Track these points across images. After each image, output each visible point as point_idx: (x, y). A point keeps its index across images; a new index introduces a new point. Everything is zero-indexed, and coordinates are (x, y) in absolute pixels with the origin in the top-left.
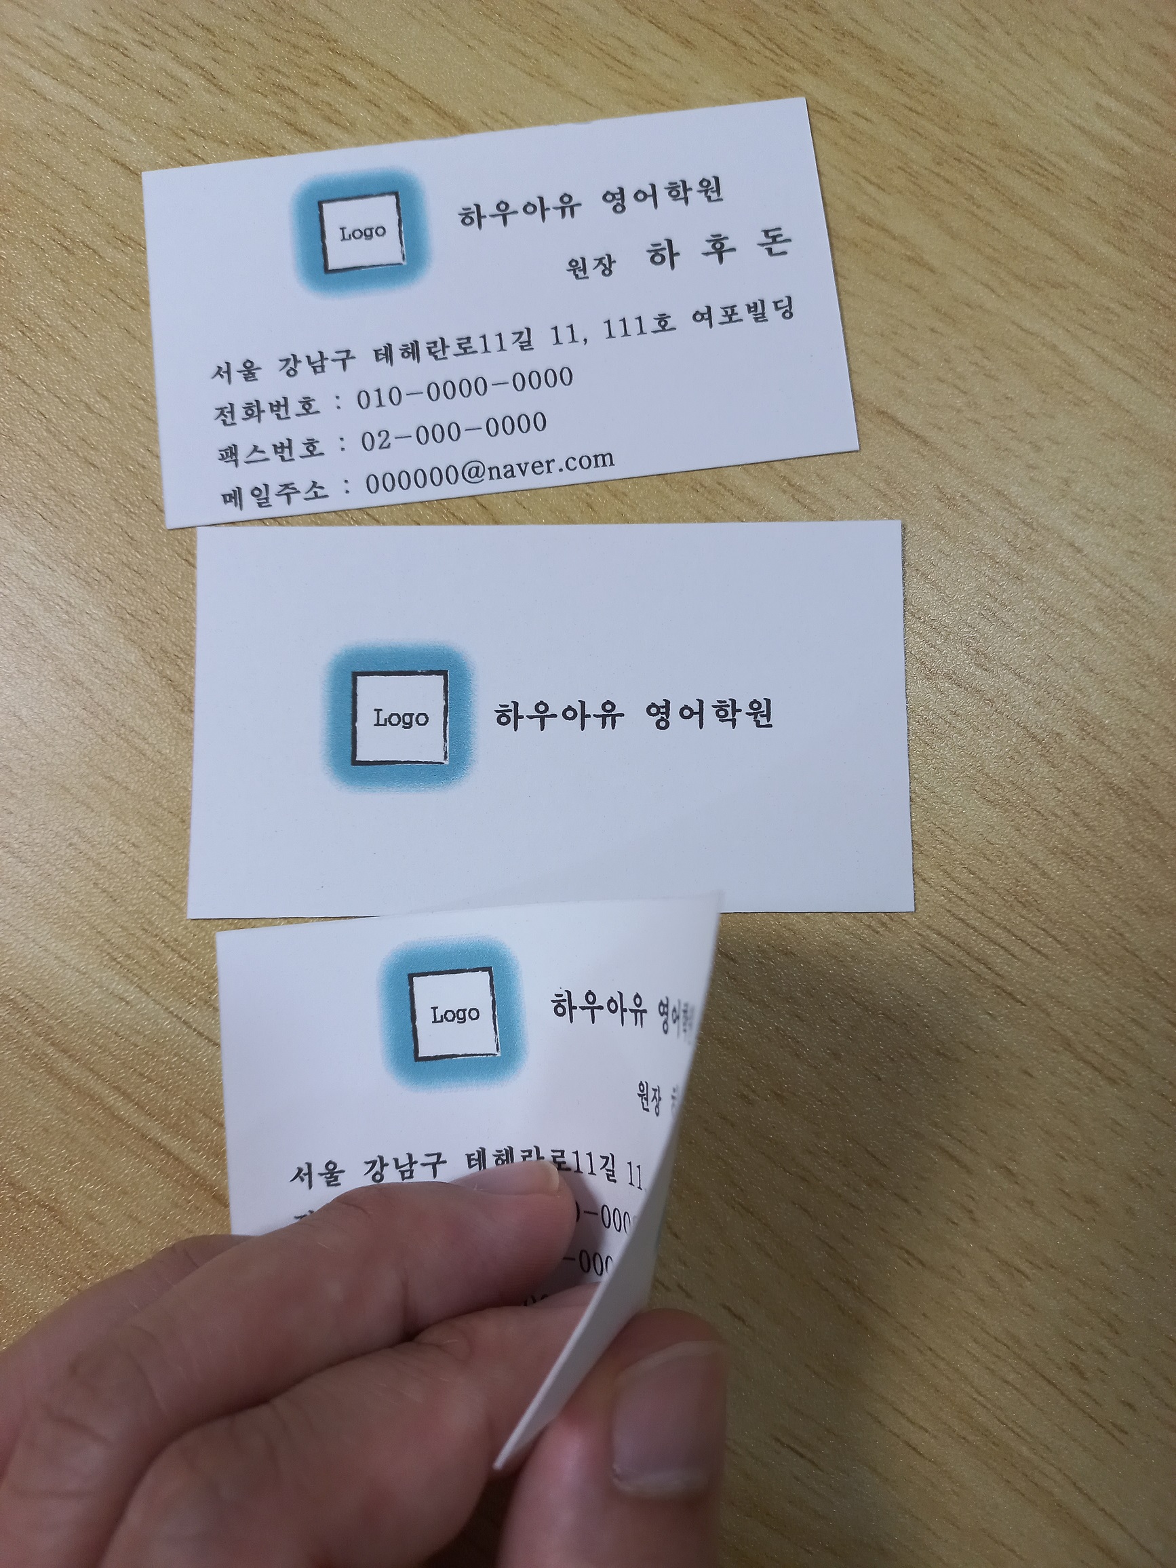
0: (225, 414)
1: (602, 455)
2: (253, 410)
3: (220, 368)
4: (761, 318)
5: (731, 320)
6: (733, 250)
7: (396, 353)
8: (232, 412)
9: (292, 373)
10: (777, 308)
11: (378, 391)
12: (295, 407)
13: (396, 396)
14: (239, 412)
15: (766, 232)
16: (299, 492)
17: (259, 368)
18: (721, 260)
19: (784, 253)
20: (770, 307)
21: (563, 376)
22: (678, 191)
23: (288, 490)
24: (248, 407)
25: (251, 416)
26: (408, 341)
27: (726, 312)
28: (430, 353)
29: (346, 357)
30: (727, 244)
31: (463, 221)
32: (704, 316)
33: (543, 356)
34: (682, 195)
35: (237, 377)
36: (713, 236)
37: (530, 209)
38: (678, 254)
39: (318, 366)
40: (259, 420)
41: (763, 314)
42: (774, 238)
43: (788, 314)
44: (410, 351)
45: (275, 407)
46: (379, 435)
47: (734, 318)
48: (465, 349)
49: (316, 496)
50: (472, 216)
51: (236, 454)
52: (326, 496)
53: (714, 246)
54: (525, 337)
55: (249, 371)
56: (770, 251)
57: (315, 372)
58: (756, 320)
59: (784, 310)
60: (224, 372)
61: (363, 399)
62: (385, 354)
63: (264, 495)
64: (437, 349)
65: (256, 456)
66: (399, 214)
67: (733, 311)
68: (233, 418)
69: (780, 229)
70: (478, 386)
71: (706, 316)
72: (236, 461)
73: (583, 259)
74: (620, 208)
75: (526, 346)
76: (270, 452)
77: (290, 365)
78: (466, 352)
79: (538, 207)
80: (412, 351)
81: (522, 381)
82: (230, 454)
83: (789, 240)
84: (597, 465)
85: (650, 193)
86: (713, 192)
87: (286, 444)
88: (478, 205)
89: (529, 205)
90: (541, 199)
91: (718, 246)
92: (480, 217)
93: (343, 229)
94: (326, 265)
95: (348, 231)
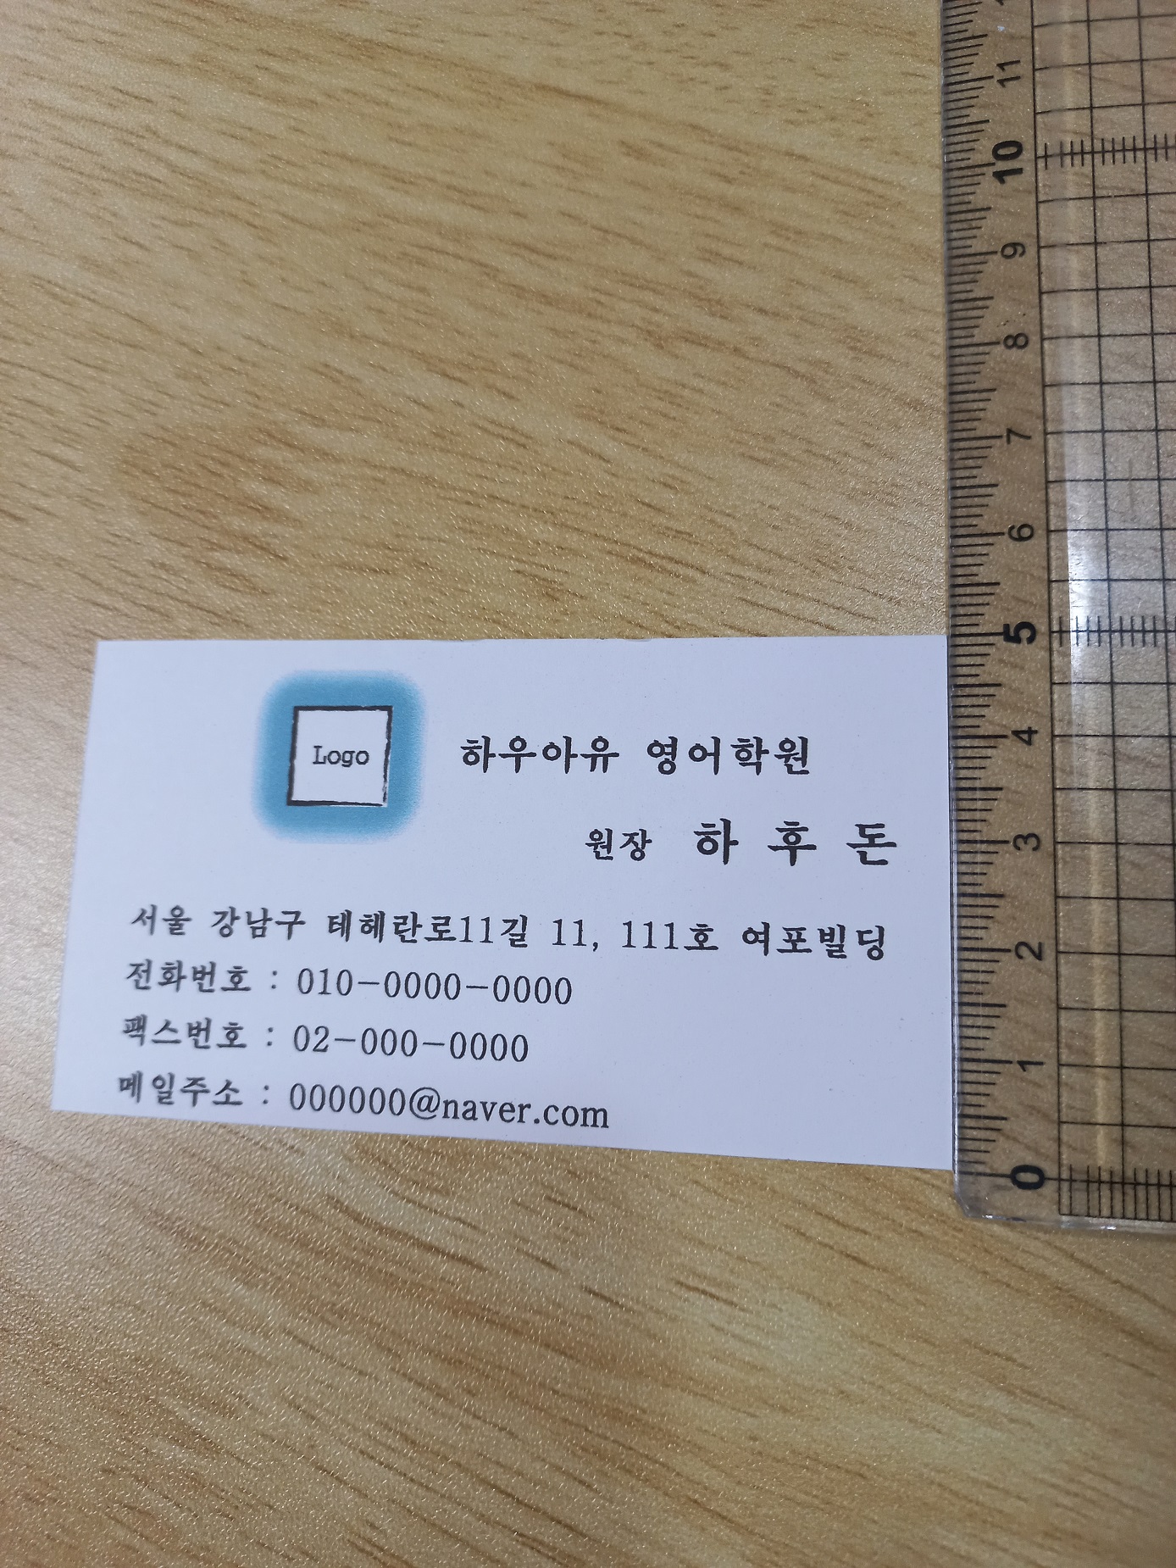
0: (140, 971)
1: (593, 1109)
2: (172, 975)
3: (144, 912)
4: (837, 952)
5: (795, 950)
6: (813, 847)
7: (355, 926)
8: (148, 971)
9: (226, 932)
10: (862, 942)
11: (325, 972)
12: (222, 979)
13: (345, 983)
14: (157, 975)
15: (862, 828)
16: (207, 1092)
17: (188, 920)
18: (793, 861)
19: (884, 862)
20: (851, 939)
21: (558, 991)
22: (750, 752)
23: (196, 1087)
24: (168, 969)
25: (169, 981)
26: (372, 911)
27: (790, 935)
28: (397, 932)
29: (294, 921)
30: (806, 839)
31: (466, 759)
32: (758, 936)
33: (539, 959)
34: (754, 759)
35: (162, 927)
36: (787, 823)
37: (552, 753)
38: (735, 843)
39: (258, 929)
40: (178, 989)
41: (841, 947)
42: (872, 837)
43: (876, 953)
44: (372, 924)
45: (200, 974)
46: (317, 1032)
47: (800, 946)
48: (441, 932)
49: (227, 1102)
50: (477, 753)
51: (142, 1027)
52: (239, 1103)
53: (786, 839)
54: (518, 929)
55: (177, 922)
56: (863, 856)
57: (254, 936)
58: (830, 954)
59: (870, 946)
60: (146, 918)
61: (305, 981)
62: (341, 924)
63: (166, 1089)
64: (406, 927)
65: (166, 1035)
66: (389, 737)
67: (799, 935)
68: (148, 980)
69: (882, 826)
70: (447, 986)
71: (762, 937)
72: (142, 1037)
73: (610, 832)
74: (668, 767)
75: (518, 941)
76: (183, 1034)
77: (226, 921)
78: (441, 938)
79: (562, 752)
80: (374, 925)
81: (507, 989)
82: (136, 1026)
83: (893, 845)
84: (585, 1124)
85: (711, 749)
86: (796, 759)
87: (203, 1026)
88: (487, 740)
89: (552, 745)
90: (568, 740)
91: (792, 839)
92: (488, 755)
93: (318, 747)
94: (290, 793)
95: (323, 753)
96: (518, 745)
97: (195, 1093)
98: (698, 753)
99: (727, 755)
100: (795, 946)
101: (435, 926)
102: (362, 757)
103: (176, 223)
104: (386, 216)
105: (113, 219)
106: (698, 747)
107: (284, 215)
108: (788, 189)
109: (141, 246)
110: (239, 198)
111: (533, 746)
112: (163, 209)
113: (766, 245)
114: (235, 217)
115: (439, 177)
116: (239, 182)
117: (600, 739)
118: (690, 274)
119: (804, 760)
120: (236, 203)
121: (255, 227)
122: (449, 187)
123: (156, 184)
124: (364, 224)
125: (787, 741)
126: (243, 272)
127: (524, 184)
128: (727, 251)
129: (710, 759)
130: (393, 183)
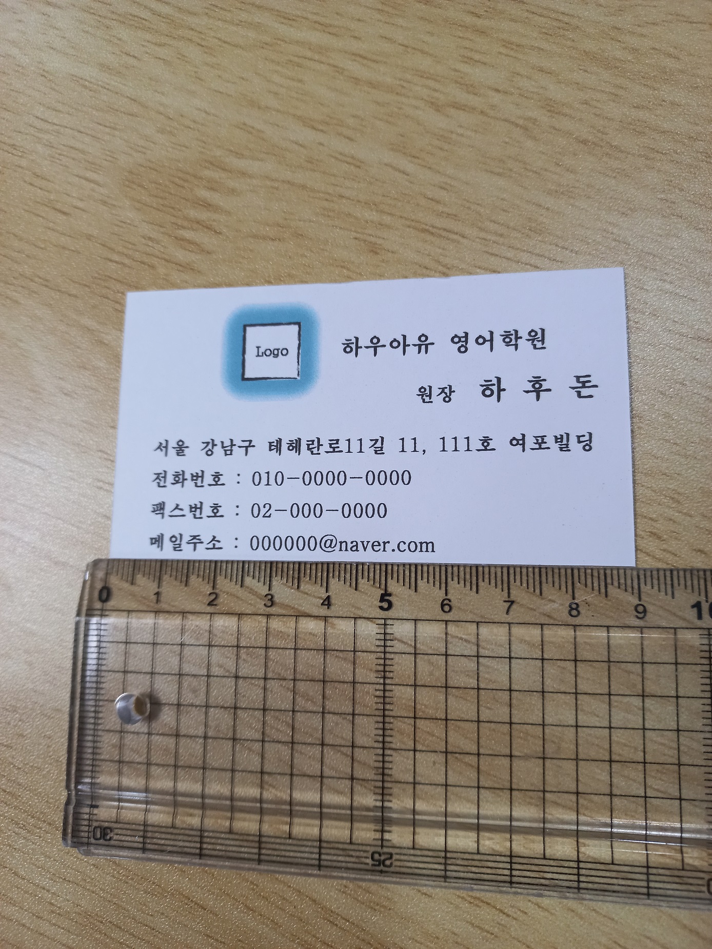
0: (160, 477)
1: (426, 542)
2: (179, 478)
3: (161, 444)
4: (565, 448)
5: (540, 448)
6: (549, 390)
7: (284, 446)
8: (165, 477)
9: (209, 453)
10: (579, 442)
11: (268, 473)
12: (208, 479)
13: (280, 479)
14: (170, 479)
15: (578, 378)
16: (202, 543)
17: (187, 447)
18: (538, 398)
19: (591, 396)
20: (573, 440)
21: (403, 478)
22: (511, 338)
23: (195, 540)
24: (176, 475)
25: (177, 482)
26: (294, 438)
27: (537, 440)
28: (309, 449)
29: (249, 445)
30: (545, 386)
31: (345, 350)
32: (519, 442)
33: (391, 461)
34: (513, 342)
35: (172, 452)
36: (534, 377)
37: (395, 344)
38: (504, 390)
39: (228, 450)
40: (183, 486)
41: (567, 445)
42: (584, 383)
43: (588, 447)
45: (195, 477)
46: (264, 507)
47: (543, 446)
48: (334, 448)
49: (214, 548)
50: (351, 347)
51: (163, 509)
52: (221, 548)
53: (533, 386)
54: (379, 444)
55: (181, 449)
56: (579, 393)
57: (226, 455)
58: (561, 449)
59: (584, 443)
60: (163, 447)
61: (256, 479)
62: (276, 446)
63: (178, 542)
64: (314, 446)
65: (177, 512)
66: (299, 340)
67: (543, 439)
68: (165, 482)
69: (589, 376)
70: (339, 478)
71: (521, 442)
72: (163, 514)
73: (430, 387)
74: (463, 349)
75: (379, 451)
76: (186, 510)
77: (209, 447)
78: (334, 451)
79: (401, 344)
80: (295, 446)
81: (373, 478)
82: (159, 508)
83: (596, 386)
84: (421, 551)
85: (488, 338)
86: (539, 341)
87: (199, 506)
88: (357, 339)
89: (395, 340)
90: (404, 337)
91: (537, 386)
92: (357, 347)
93: (258, 348)
94: (243, 374)
95: (262, 350)
96: (375, 341)
97: (195, 544)
98: (480, 340)
99: (498, 340)
100: (540, 446)
101: (330, 445)
102: (284, 352)
103: (156, 44)
104: (279, 39)
105: (118, 42)
106: (480, 337)
107: (219, 39)
108: (512, 20)
109: (135, 57)
110: (193, 29)
111: (385, 340)
112: (148, 36)
113: (500, 53)
114: (190, 40)
115: (310, 16)
116: (192, 20)
117: (423, 335)
118: (456, 70)
119: (543, 341)
120: (191, 32)
121: (202, 46)
122: (315, 22)
123: (144, 22)
124: (266, 44)
125: (533, 331)
126: (195, 72)
127: (359, 20)
128: (477, 57)
129: (488, 344)
130: (283, 20)
